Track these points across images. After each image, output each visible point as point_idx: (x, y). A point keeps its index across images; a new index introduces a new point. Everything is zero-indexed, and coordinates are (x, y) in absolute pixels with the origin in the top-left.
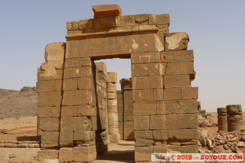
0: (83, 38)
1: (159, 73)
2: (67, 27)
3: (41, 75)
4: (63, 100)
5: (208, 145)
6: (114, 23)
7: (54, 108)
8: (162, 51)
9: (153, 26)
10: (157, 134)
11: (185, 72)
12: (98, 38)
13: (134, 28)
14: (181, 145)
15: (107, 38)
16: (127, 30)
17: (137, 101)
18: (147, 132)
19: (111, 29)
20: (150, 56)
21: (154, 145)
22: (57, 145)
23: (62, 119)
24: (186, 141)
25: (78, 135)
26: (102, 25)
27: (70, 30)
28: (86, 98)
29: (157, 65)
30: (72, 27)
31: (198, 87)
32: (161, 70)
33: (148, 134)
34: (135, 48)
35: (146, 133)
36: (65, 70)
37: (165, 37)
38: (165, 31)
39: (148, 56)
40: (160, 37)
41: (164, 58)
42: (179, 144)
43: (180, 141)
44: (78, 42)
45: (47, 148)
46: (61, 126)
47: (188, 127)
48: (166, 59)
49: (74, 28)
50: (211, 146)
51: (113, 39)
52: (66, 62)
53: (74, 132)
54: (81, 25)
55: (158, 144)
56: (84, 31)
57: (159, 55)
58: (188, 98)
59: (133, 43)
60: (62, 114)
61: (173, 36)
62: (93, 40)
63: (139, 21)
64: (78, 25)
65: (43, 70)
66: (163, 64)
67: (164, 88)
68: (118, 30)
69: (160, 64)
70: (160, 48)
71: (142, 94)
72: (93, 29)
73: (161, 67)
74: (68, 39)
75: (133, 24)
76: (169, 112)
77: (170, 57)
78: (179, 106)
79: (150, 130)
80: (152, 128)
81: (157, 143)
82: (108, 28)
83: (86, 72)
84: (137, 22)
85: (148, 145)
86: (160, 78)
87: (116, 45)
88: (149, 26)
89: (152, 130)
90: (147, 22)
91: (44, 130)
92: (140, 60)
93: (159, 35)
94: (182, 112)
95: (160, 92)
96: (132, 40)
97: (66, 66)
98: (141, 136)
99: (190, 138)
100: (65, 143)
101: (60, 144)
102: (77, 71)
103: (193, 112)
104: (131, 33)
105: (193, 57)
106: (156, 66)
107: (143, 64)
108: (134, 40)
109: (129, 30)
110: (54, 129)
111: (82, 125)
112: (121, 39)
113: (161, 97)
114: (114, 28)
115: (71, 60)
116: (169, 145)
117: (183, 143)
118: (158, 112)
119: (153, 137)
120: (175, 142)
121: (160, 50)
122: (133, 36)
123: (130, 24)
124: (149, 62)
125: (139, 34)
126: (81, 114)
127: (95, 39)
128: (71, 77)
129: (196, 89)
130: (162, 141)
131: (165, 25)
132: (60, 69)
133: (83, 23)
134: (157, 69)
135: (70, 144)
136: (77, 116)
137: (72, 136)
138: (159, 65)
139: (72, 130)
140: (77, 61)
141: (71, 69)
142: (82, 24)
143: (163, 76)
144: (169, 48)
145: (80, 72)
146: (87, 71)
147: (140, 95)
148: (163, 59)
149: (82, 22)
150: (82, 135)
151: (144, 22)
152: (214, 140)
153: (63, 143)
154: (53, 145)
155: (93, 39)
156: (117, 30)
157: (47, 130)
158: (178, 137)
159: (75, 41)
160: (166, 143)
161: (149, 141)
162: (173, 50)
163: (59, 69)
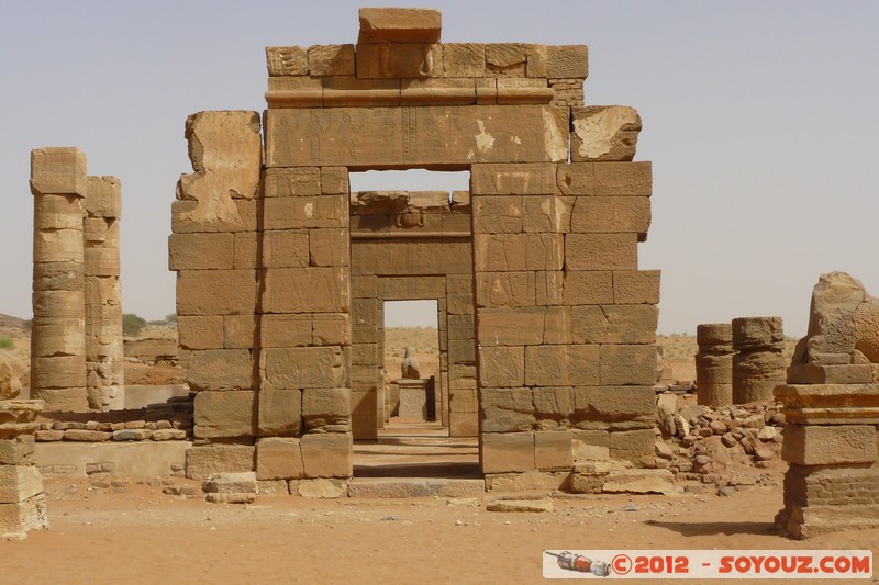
0: (325, 103)
1: (552, 225)
2: (269, 62)
3: (183, 216)
4: (266, 295)
5: (679, 435)
6: (422, 66)
7: (234, 319)
8: (562, 161)
9: (540, 82)
10: (544, 397)
11: (627, 225)
12: (370, 107)
13: (482, 85)
14: (610, 430)
15: (400, 109)
16: (461, 89)
17: (488, 304)
18: (516, 393)
19: (413, 83)
20: (526, 176)
21: (535, 427)
22: (247, 429)
23: (263, 353)
24: (623, 418)
25: (317, 401)
26: (385, 67)
27: (278, 75)
28: (338, 291)
29: (549, 204)
30: (287, 65)
31: (659, 271)
32: (558, 216)
33: (520, 398)
34: (483, 148)
35: (515, 396)
36: (267, 201)
37: (571, 119)
38: (573, 99)
39: (522, 174)
40: (557, 117)
41: (568, 181)
42: (603, 426)
43: (606, 418)
44: (306, 113)
45: (214, 440)
46: (262, 373)
47: (629, 381)
48: (572, 184)
49: (291, 70)
50: (688, 436)
51: (418, 113)
52: (269, 179)
53: (302, 390)
54: (317, 62)
55: (548, 425)
56: (326, 81)
57: (554, 171)
58: (631, 300)
59: (480, 132)
60: (263, 339)
61: (596, 117)
62: (353, 112)
63: (497, 63)
64: (305, 60)
65: (191, 198)
66: (563, 201)
67: (564, 269)
68: (434, 89)
69: (557, 200)
70: (557, 150)
71: (503, 284)
72: (356, 79)
73: (560, 209)
74: (274, 102)
75: (478, 74)
76: (576, 339)
77: (584, 180)
78: (605, 323)
79: (524, 386)
80: (530, 382)
81: (545, 423)
82: (402, 80)
83: (335, 212)
84: (490, 66)
85: (520, 427)
86: (554, 242)
87: (425, 135)
88: (526, 82)
89: (531, 388)
90: (522, 69)
91: (204, 386)
92: (499, 186)
93: (554, 111)
94: (613, 338)
95: (554, 281)
96: (476, 123)
97: (271, 189)
98: (502, 402)
99: (634, 410)
100: (277, 425)
101: (262, 425)
102: (306, 209)
103: (643, 340)
104: (473, 101)
105: (650, 185)
106: (546, 206)
107: (509, 198)
108: (481, 123)
109: (468, 91)
110: (237, 381)
111: (328, 371)
112: (443, 117)
113: (556, 297)
114: (423, 79)
115: (286, 171)
116: (575, 430)
117: (615, 425)
118: (549, 337)
119: (534, 405)
120: (591, 420)
121: (555, 158)
122: (479, 109)
123: (470, 72)
124: (525, 191)
125: (497, 104)
126: (323, 339)
127: (363, 109)
128: (287, 227)
129: (655, 276)
130: (557, 417)
131: (573, 81)
132: (249, 199)
133: (322, 57)
134: (549, 213)
135: (290, 426)
136: (312, 345)
137: (296, 402)
138: (553, 203)
139: (298, 386)
140: (305, 178)
141: (288, 201)
142: (320, 59)
143: (564, 234)
144: (583, 153)
145: (316, 211)
146: (338, 211)
147: (498, 289)
148: (565, 185)
149: (319, 53)
150: (330, 400)
151: (511, 67)
152: (695, 420)
153: (268, 425)
154: (235, 432)
155: (356, 109)
156: (430, 86)
157: (213, 385)
158: (601, 408)
159: (297, 111)
160: (568, 423)
161: (522, 417)
162: (594, 160)
163: (244, 198)
